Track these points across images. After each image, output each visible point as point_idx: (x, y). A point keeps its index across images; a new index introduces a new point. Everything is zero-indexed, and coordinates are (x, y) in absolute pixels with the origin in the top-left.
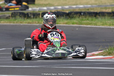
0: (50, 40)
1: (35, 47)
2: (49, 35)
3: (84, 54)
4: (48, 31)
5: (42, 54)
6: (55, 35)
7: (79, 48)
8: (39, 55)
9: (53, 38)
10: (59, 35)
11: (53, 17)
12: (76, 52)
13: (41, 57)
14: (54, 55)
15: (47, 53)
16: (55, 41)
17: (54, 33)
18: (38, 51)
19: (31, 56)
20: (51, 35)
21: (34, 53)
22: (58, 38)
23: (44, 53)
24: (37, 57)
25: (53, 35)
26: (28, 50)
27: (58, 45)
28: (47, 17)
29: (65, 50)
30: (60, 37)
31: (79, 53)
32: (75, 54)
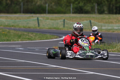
0: (81, 44)
1: (67, 49)
2: (80, 40)
3: (107, 56)
4: (78, 37)
5: (75, 55)
6: (85, 41)
7: (104, 52)
8: (73, 56)
9: (83, 43)
10: (88, 41)
11: (81, 26)
12: (101, 55)
13: (75, 57)
14: (85, 57)
15: (79, 55)
16: (85, 45)
17: (84, 39)
18: (72, 53)
19: (66, 56)
20: (81, 40)
21: (69, 54)
22: (87, 43)
23: (77, 54)
24: (71, 57)
25: (83, 41)
26: (64, 52)
27: (88, 49)
28: (76, 26)
29: (93, 53)
30: (88, 42)
31: (103, 56)
32: (101, 56)
